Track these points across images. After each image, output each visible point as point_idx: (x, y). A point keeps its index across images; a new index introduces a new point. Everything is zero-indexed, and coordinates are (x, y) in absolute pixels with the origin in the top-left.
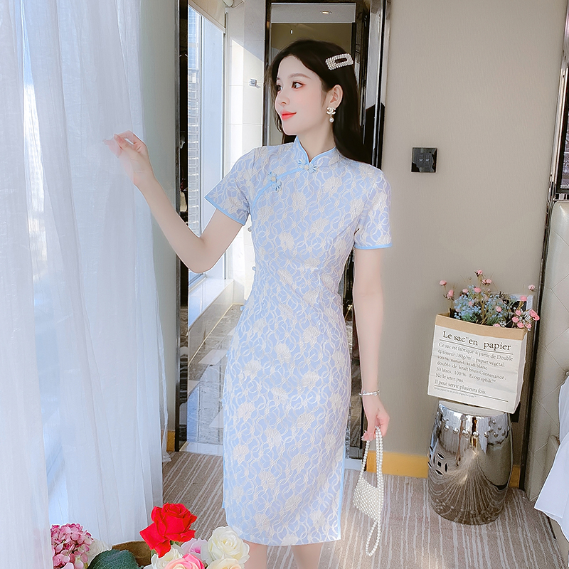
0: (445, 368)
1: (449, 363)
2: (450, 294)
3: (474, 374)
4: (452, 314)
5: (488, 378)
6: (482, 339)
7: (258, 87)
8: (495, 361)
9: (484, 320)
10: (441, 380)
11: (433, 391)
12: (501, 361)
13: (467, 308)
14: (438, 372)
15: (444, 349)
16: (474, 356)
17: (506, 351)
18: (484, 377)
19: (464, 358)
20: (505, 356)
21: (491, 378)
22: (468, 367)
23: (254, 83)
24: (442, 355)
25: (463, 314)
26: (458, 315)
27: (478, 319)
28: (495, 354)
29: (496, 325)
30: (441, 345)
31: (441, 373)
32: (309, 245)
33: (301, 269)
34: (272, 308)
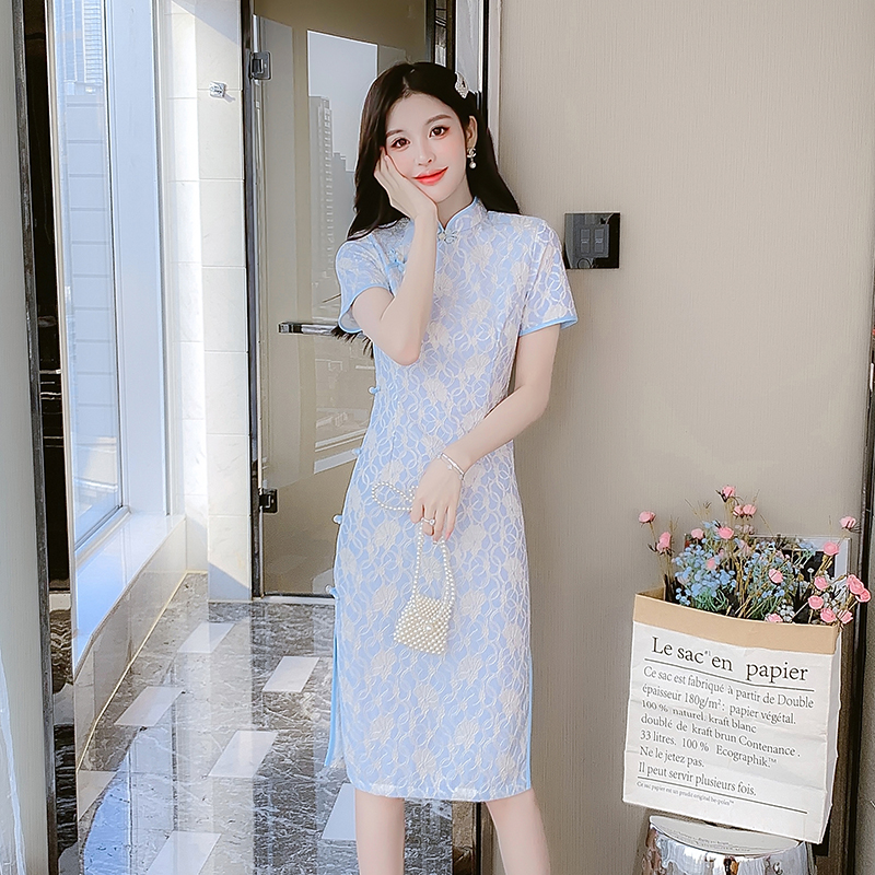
0: (661, 730)
1: (671, 718)
2: (664, 542)
3: (727, 745)
4: (672, 592)
5: (759, 754)
6: (742, 656)
8: (774, 709)
9: (745, 606)
10: (653, 762)
11: (636, 793)
12: (787, 710)
13: (702, 576)
14: (645, 743)
15: (656, 682)
16: (726, 700)
17: (797, 683)
18: (751, 751)
19: (702, 703)
20: (795, 695)
21: (768, 755)
22: (713, 727)
24: (653, 698)
25: (695, 592)
26: (683, 594)
27: (729, 603)
28: (774, 693)
29: (771, 618)
30: (649, 672)
31: (652, 744)
32: (471, 334)
33: (461, 377)
34: (411, 443)
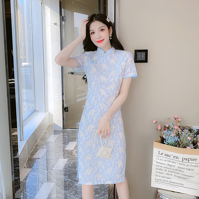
0: (160, 171)
1: (163, 168)
2: (159, 128)
3: (176, 175)
4: (163, 141)
5: (185, 177)
6: (181, 156)
7: (57, 26)
8: (189, 168)
9: (182, 145)
10: (158, 178)
11: (154, 184)
12: (192, 168)
13: (171, 137)
14: (156, 174)
15: (159, 161)
16: (177, 165)
17: (195, 162)
18: (183, 176)
19: (171, 166)
20: (194, 165)
21: (187, 177)
22: (173, 171)
23: (56, 24)
24: (158, 164)
25: (169, 142)
26: (166, 142)
27: (177, 144)
28: (189, 164)
29: (188, 148)
30: (157, 159)
31: (158, 174)
32: (111, 79)
33: (108, 89)
34: (97, 105)
